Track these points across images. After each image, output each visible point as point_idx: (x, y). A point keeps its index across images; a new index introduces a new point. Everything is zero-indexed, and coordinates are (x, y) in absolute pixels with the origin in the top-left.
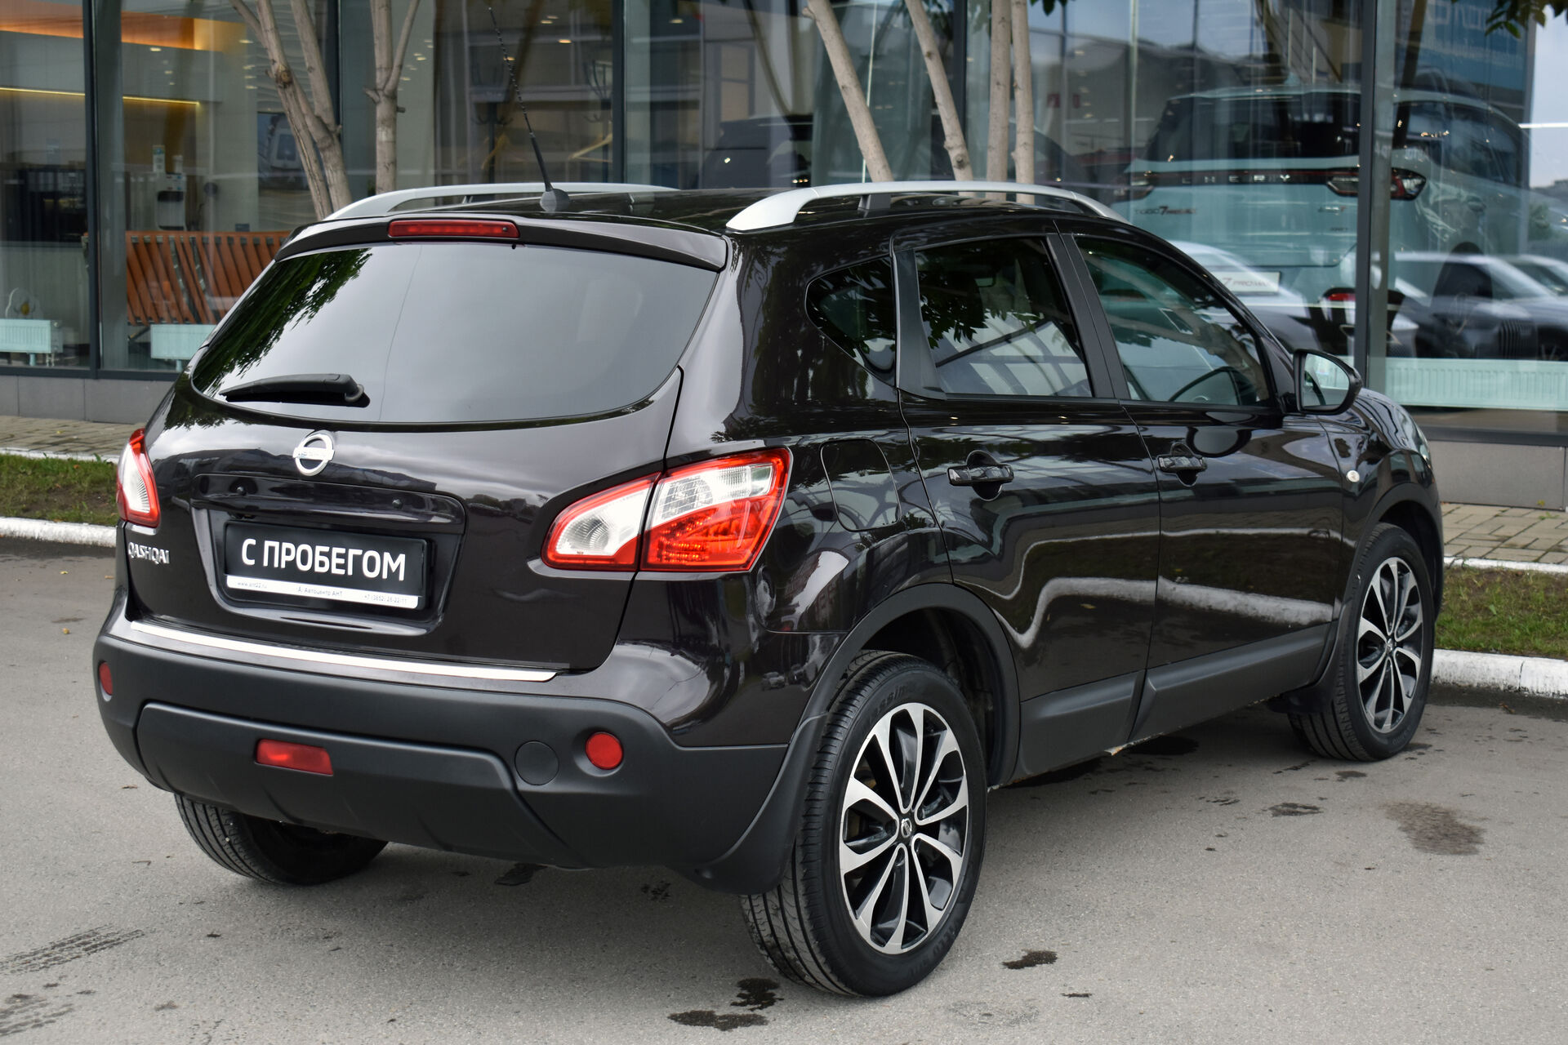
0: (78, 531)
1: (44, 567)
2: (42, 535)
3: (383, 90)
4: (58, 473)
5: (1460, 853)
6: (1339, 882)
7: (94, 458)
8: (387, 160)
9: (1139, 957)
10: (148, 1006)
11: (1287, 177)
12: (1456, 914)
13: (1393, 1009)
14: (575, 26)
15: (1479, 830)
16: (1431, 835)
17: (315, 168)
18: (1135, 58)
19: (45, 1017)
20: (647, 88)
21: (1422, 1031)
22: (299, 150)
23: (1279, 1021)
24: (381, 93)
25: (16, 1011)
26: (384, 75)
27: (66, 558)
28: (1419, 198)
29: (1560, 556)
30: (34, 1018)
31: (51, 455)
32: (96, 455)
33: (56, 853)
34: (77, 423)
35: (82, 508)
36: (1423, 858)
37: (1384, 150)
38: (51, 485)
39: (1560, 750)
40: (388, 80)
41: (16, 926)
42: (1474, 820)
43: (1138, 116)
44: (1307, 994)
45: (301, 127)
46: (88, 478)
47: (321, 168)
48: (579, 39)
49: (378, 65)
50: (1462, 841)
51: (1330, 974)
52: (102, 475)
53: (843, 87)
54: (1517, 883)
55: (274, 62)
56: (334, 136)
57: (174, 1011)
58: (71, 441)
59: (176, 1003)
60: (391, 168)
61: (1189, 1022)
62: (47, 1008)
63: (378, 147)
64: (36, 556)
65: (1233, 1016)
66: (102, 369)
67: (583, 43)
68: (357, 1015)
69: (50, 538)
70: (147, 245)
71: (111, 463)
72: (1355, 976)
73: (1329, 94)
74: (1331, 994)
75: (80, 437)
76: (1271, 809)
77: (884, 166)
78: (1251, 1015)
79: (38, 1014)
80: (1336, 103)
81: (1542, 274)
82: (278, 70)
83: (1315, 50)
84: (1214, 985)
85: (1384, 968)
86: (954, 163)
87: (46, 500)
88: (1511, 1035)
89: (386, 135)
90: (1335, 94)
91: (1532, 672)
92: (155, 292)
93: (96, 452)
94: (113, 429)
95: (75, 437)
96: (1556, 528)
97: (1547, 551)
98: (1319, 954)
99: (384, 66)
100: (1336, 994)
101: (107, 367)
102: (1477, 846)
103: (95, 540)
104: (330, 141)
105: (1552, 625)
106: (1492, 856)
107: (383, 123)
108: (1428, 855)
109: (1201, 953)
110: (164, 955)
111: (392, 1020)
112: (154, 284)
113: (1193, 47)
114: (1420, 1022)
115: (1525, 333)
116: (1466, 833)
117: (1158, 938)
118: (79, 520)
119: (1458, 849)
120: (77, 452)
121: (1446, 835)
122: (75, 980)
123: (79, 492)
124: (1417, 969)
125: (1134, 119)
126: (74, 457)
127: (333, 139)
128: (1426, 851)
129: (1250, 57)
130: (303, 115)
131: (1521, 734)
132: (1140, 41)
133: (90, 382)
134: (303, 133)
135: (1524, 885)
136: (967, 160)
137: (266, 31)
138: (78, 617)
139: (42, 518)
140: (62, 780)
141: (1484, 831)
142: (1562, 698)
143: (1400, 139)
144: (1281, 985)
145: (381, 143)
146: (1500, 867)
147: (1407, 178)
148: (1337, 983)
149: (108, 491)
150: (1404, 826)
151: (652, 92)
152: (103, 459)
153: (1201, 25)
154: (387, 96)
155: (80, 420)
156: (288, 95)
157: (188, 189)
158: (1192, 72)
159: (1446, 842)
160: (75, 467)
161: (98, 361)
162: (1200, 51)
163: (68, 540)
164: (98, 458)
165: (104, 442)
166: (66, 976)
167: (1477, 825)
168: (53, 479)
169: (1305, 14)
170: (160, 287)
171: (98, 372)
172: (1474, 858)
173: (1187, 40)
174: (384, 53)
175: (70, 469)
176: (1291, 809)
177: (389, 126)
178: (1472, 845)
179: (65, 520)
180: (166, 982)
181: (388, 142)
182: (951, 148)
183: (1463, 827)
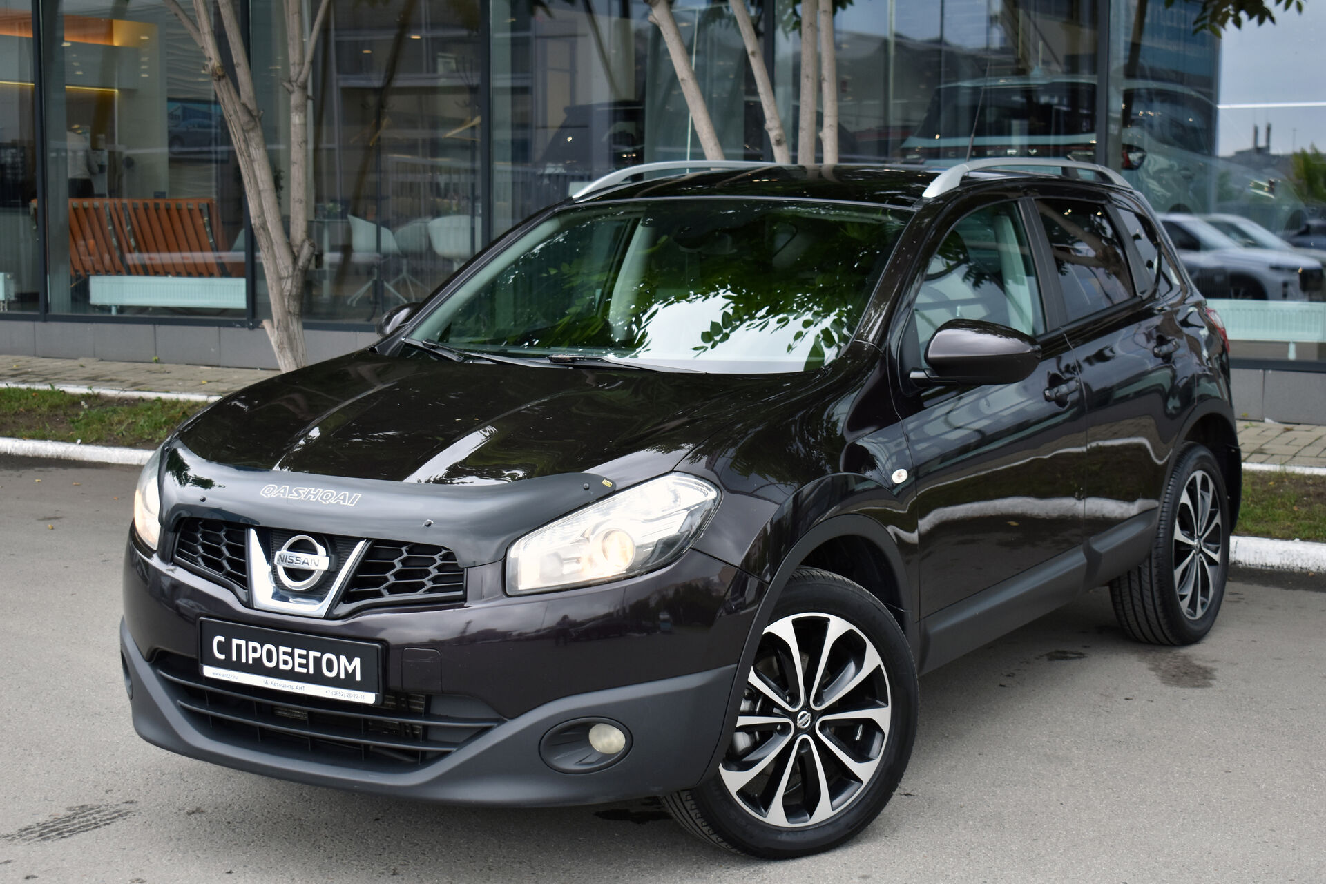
0: (44, 447)
1: (21, 476)
2: (13, 451)
3: (296, 81)
4: (20, 400)
5: (1198, 686)
6: (1105, 709)
7: (48, 387)
8: (300, 140)
9: (956, 766)
10: (182, 812)
11: (1035, 151)
12: (1198, 732)
13: (1156, 801)
14: (426, 24)
15: (1212, 669)
16: (1174, 673)
17: (243, 146)
18: (892, 51)
19: (100, 821)
20: (509, 75)
21: (1179, 817)
22: (231, 131)
23: (1069, 811)
24: (294, 84)
25: (77, 816)
26: (297, 69)
27: (37, 469)
28: (1141, 169)
29: (1263, 457)
30: (93, 821)
31: (12, 385)
32: (51, 385)
33: (82, 698)
34: (30, 358)
35: (44, 427)
36: (1169, 690)
37: (1114, 129)
38: (16, 409)
39: (1271, 609)
40: (300, 73)
41: (63, 754)
42: (1207, 661)
43: (895, 97)
44: (1088, 791)
45: (232, 112)
46: (47, 404)
47: (248, 146)
48: (429, 35)
49: (291, 61)
50: (1199, 677)
51: (1105, 777)
52: (57, 401)
53: (682, 80)
54: (1244, 708)
55: (210, 59)
56: (257, 119)
57: (203, 815)
58: (26, 373)
59: (203, 808)
60: (303, 145)
61: (999, 813)
62: (102, 814)
63: (293, 129)
64: (12, 468)
65: (1032, 808)
66: (49, 313)
67: (434, 39)
68: (348, 816)
69: (20, 453)
70: (86, 210)
71: (63, 391)
72: (1124, 778)
73: (1067, 83)
74: (1107, 791)
75: (34, 370)
76: (1047, 655)
77: (716, 145)
78: (1047, 807)
79: (94, 818)
80: (1073, 92)
81: (1230, 230)
82: (213, 67)
83: (1041, 44)
84: (1015, 786)
85: (1147, 772)
86: (773, 141)
87: (14, 422)
88: (1248, 819)
89: (299, 119)
90: (1072, 84)
91: (1245, 548)
92: (82, 249)
93: (51, 382)
94: (60, 363)
95: (30, 370)
96: (1258, 435)
97: (1252, 453)
98: (1095, 762)
99: (297, 61)
100: (1110, 791)
101: (54, 311)
102: (1211, 681)
103: (59, 454)
104: (253, 124)
105: (1259, 511)
106: (1223, 688)
107: (296, 109)
108: (1174, 689)
109: (1003, 762)
110: (186, 774)
111: (377, 820)
112: (81, 243)
113: (940, 41)
114: (1178, 810)
115: (1218, 279)
116: (1201, 671)
117: (968, 752)
118: (44, 438)
119: (1196, 684)
120: (33, 382)
121: (1186, 673)
122: (119, 793)
123: (40, 415)
124: (1172, 772)
125: (892, 101)
126: (32, 387)
127: (256, 122)
128: (1172, 686)
129: (987, 49)
130: (234, 103)
131: (1238, 596)
132: (897, 36)
133: (39, 325)
134: (234, 117)
135: (1250, 709)
136: (784, 139)
137: (204, 34)
138: (58, 516)
139: (12, 436)
140: (73, 643)
141: (1216, 670)
142: (1268, 568)
143: (1127, 119)
144: (1068, 785)
145: (295, 125)
146: (1230, 696)
147: (1132, 152)
148: (1111, 783)
149: (65, 414)
150: (1152, 666)
151: (513, 79)
152: (56, 387)
153: (946, 22)
154: (300, 87)
155: (31, 355)
156: (222, 88)
157: (110, 163)
158: (940, 62)
159: (1187, 678)
160: (34, 394)
161: (47, 307)
162: (946, 44)
163: (36, 454)
164: (52, 387)
165: (55, 374)
166: (112, 790)
167: (1209, 665)
168: (17, 405)
169: (1032, 13)
170: (86, 246)
171: (46, 315)
172: (1209, 690)
173: (934, 34)
174: (297, 51)
175: (30, 397)
176: (1063, 655)
177: (301, 112)
178: (1207, 680)
179: (32, 438)
180: (192, 794)
181: (300, 124)
182: (770, 129)
183: (1199, 667)
